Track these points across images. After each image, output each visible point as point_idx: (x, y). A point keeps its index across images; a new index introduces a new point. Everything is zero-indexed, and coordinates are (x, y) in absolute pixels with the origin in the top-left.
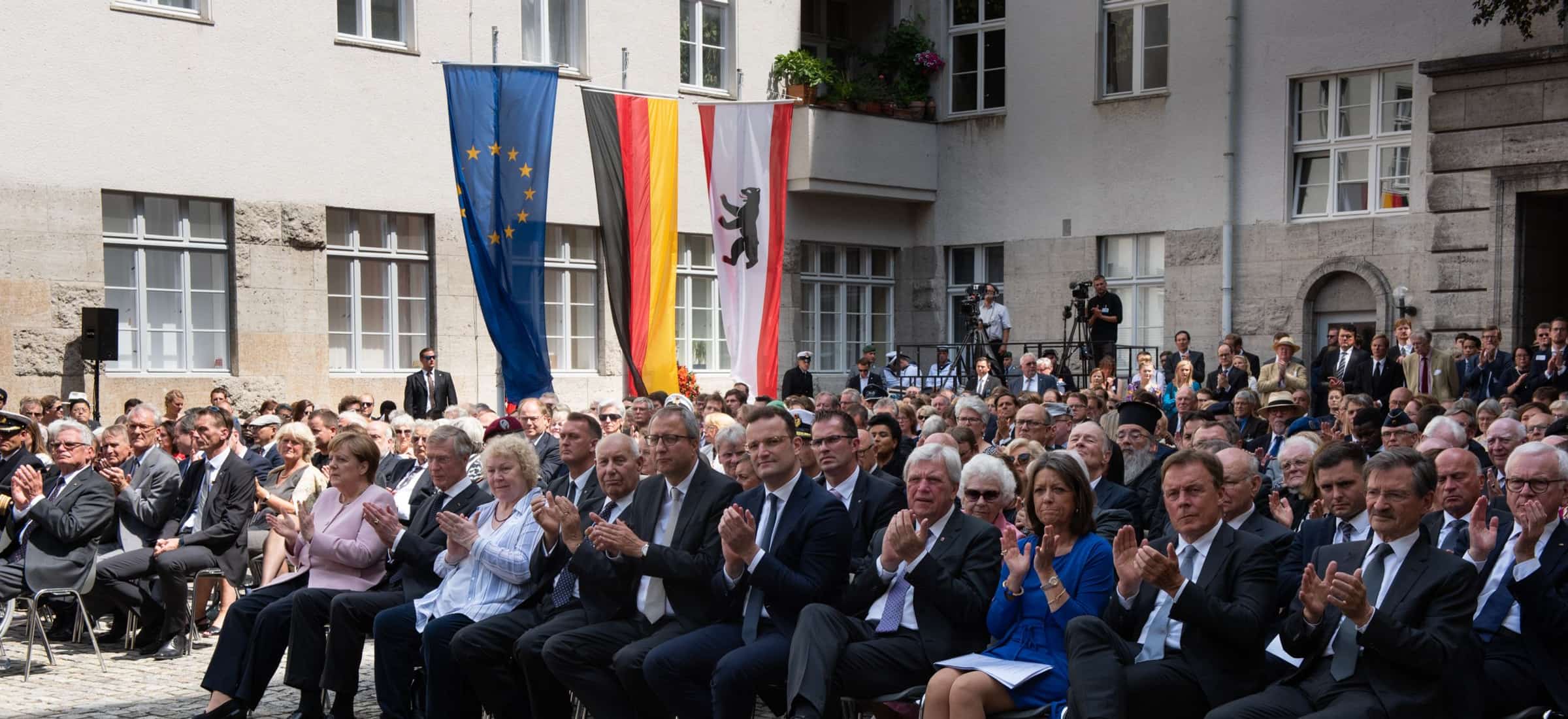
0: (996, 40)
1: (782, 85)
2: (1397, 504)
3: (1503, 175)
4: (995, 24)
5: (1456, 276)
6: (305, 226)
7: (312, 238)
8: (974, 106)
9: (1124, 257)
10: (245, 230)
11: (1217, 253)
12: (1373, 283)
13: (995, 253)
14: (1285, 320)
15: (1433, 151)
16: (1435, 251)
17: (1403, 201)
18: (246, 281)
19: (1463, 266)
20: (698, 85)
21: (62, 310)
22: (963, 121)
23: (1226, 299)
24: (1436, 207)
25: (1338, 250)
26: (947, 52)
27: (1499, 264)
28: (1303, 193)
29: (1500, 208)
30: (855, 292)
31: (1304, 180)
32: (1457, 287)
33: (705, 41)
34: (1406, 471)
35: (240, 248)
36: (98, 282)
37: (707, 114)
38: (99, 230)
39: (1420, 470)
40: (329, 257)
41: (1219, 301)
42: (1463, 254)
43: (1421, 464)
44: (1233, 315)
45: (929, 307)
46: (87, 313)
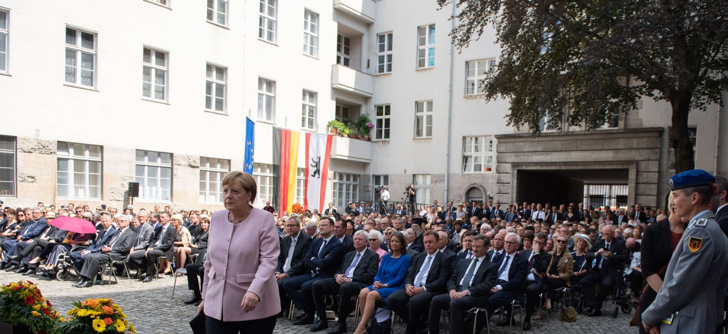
0: (388, 121)
1: (330, 129)
2: (479, 249)
3: (514, 165)
4: (387, 117)
5: (502, 190)
6: (194, 161)
7: (196, 165)
8: (381, 138)
9: (420, 180)
10: (177, 162)
11: (444, 181)
12: (482, 190)
13: (386, 177)
14: (460, 199)
15: (498, 158)
16: (498, 183)
17: (489, 170)
18: (176, 176)
19: (504, 187)
20: (306, 127)
21: (123, 183)
22: (379, 142)
23: (446, 193)
24: (498, 172)
25: (474, 181)
26: (374, 123)
27: (513, 187)
28: (466, 166)
29: (513, 173)
30: (348, 186)
31: (466, 163)
32: (503, 193)
33: (309, 116)
34: (481, 241)
35: (175, 167)
36: (134, 175)
37: (308, 136)
38: (135, 161)
39: (485, 240)
40: (201, 170)
41: (444, 193)
42: (504, 184)
43: (485, 239)
44: (447, 197)
45: (368, 191)
46: (130, 183)
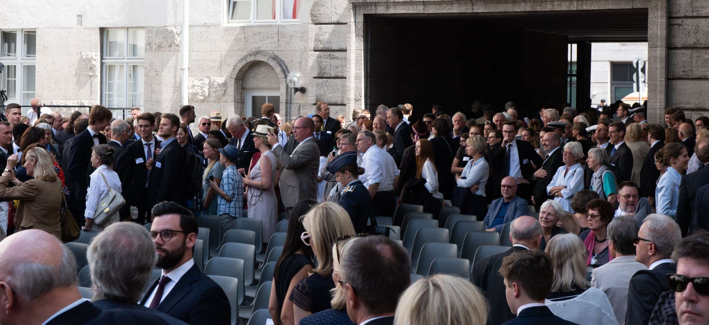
3: (356, 2)
5: (328, 67)
9: (119, 42)
13: (30, 37)
14: (223, 92)
16: (316, 50)
17: (295, 14)
19: (332, 61)
24: (315, 20)
25: (256, 46)
27: (355, 61)
28: (235, 6)
29: (354, 23)
32: (329, 76)
41: (180, 77)
42: (332, 53)
44: (190, 87)
